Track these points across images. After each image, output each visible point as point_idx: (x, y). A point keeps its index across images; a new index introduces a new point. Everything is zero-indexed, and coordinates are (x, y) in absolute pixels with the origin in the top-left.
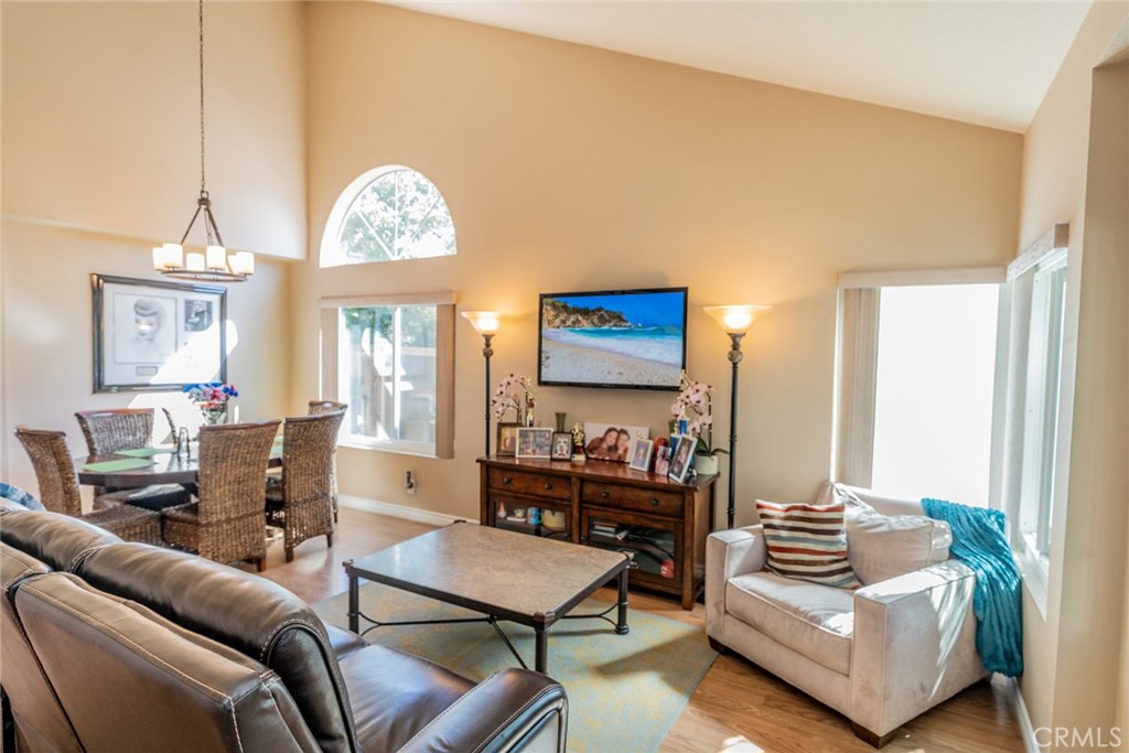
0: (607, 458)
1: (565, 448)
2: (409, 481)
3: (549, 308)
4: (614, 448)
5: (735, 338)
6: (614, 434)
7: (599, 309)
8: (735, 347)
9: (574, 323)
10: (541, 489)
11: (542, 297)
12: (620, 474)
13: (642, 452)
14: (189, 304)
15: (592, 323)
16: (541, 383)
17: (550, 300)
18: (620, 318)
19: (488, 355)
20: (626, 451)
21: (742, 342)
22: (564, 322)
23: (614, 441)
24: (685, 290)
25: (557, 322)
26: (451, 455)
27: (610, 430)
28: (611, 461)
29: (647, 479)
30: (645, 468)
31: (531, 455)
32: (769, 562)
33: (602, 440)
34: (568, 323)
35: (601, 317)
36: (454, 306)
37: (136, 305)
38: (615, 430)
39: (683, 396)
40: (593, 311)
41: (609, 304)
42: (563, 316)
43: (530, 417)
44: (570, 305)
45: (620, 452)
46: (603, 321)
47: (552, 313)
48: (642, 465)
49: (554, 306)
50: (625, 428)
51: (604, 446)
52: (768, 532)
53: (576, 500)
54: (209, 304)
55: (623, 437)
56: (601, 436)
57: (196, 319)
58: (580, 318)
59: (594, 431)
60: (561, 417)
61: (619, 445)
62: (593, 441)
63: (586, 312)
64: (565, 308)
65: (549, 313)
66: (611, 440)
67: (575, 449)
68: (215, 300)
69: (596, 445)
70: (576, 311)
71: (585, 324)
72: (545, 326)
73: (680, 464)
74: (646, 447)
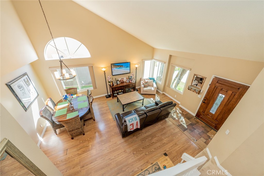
4: (123, 80)
8: (136, 68)
9: (116, 67)
10: (120, 88)
11: (111, 64)
14: (24, 80)
16: (113, 75)
17: (113, 65)
18: (122, 66)
19: (105, 74)
24: (130, 62)
25: (114, 67)
26: (96, 88)
30: (129, 82)
31: (115, 85)
33: (121, 80)
35: (120, 66)
36: (92, 66)
37: (18, 87)
39: (131, 73)
41: (121, 64)
43: (113, 80)
50: (123, 78)
53: (124, 88)
57: (27, 83)
59: (120, 79)
60: (116, 79)
63: (118, 66)
64: (115, 65)
66: (122, 80)
68: (27, 76)
69: (120, 81)
71: (118, 67)
72: (112, 68)
73: (133, 81)
74: (128, 80)
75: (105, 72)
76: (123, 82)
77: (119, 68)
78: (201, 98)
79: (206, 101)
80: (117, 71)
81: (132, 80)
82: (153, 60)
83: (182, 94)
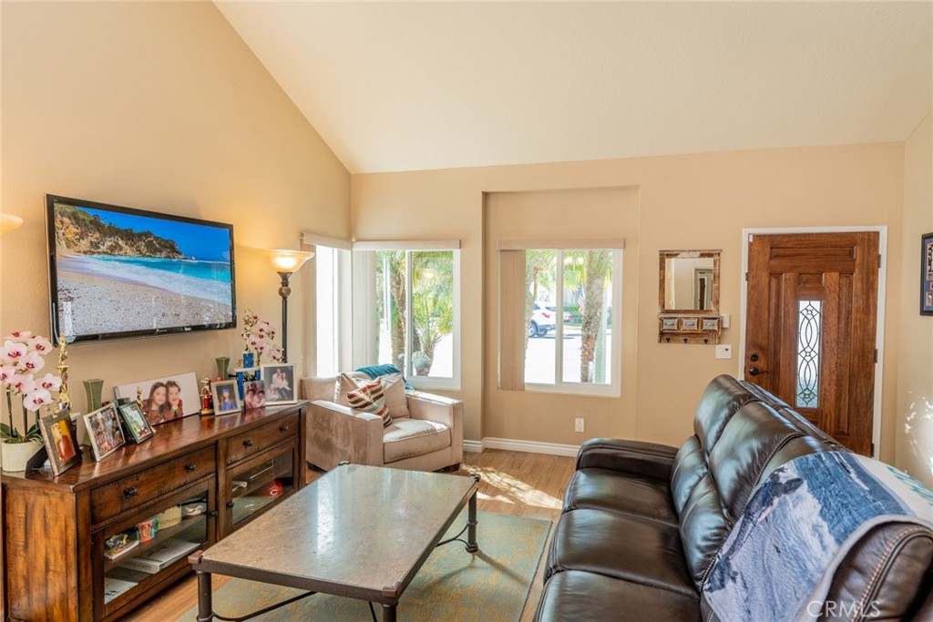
0: (163, 421)
1: (141, 422)
3: (66, 220)
4: (168, 405)
5: (285, 277)
6: (162, 390)
7: (147, 234)
8: (285, 283)
9: (112, 249)
11: (52, 200)
13: (226, 394)
15: (139, 251)
17: (69, 209)
18: (171, 250)
20: (180, 404)
21: (290, 279)
22: (95, 245)
23: (164, 398)
24: (230, 227)
25: (84, 244)
27: (155, 387)
28: (166, 422)
30: (238, 408)
31: (109, 450)
34: (103, 248)
35: (149, 245)
38: (161, 385)
40: (140, 236)
42: (94, 236)
45: (175, 408)
46: (153, 250)
47: (73, 229)
48: (234, 407)
49: (75, 218)
50: (172, 379)
55: (173, 390)
58: (121, 242)
61: (171, 401)
63: (129, 236)
64: (97, 225)
65: (67, 229)
66: (160, 398)
69: (146, 408)
70: (112, 231)
71: (128, 251)
72: (61, 249)
73: (281, 389)
74: (230, 387)
76: (171, 417)
77: (135, 256)
78: (735, 355)
79: (761, 364)
81: (266, 384)
82: (360, 248)
83: (617, 393)
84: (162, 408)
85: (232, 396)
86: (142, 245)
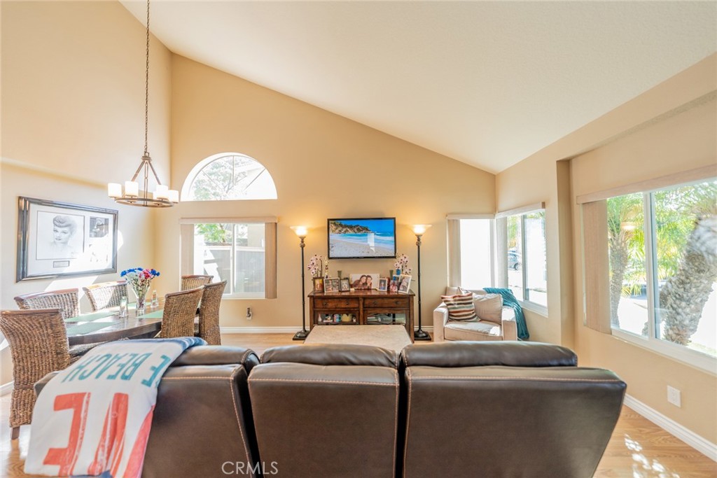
1: (346, 286)
2: (249, 313)
3: (332, 225)
4: (366, 283)
5: (418, 237)
6: (365, 278)
8: (419, 240)
9: (345, 232)
10: (343, 305)
11: (329, 220)
12: (369, 294)
13: (383, 283)
14: (93, 220)
16: (330, 258)
17: (333, 222)
18: (367, 229)
19: (303, 247)
20: (371, 284)
21: (421, 238)
22: (340, 231)
24: (394, 219)
25: (337, 231)
26: (275, 296)
27: (363, 276)
28: (364, 289)
29: (386, 293)
30: (386, 290)
31: (331, 291)
32: (452, 317)
33: (359, 281)
34: (342, 232)
35: (358, 229)
36: (276, 223)
37: (54, 220)
38: (365, 276)
39: (399, 259)
40: (355, 227)
41: (361, 223)
42: (340, 228)
43: (326, 274)
44: (343, 224)
45: (369, 285)
46: (359, 230)
47: (334, 227)
48: (384, 289)
49: (335, 224)
50: (369, 275)
51: (361, 283)
52: (449, 307)
53: (361, 307)
54: (106, 220)
55: (369, 278)
56: (359, 279)
57: (97, 228)
58: (348, 229)
59: (355, 277)
60: (339, 272)
61: (368, 282)
62: (355, 282)
63: (351, 227)
64: (341, 225)
65: (332, 227)
66: (364, 280)
67: (351, 286)
68: (111, 217)
69: (357, 283)
70: (346, 226)
71: (351, 232)
72: (331, 233)
73: (404, 287)
74: (385, 281)
75: (302, 242)
76: (366, 288)
80: (346, 244)
81: (400, 283)
82: (499, 216)
84: (363, 284)
85: (384, 285)
86: (355, 230)
